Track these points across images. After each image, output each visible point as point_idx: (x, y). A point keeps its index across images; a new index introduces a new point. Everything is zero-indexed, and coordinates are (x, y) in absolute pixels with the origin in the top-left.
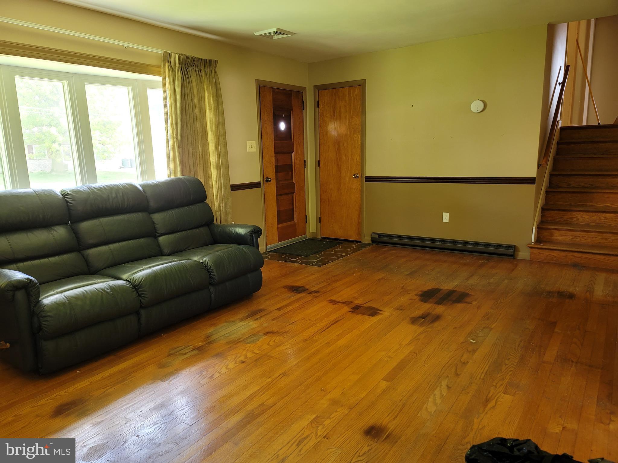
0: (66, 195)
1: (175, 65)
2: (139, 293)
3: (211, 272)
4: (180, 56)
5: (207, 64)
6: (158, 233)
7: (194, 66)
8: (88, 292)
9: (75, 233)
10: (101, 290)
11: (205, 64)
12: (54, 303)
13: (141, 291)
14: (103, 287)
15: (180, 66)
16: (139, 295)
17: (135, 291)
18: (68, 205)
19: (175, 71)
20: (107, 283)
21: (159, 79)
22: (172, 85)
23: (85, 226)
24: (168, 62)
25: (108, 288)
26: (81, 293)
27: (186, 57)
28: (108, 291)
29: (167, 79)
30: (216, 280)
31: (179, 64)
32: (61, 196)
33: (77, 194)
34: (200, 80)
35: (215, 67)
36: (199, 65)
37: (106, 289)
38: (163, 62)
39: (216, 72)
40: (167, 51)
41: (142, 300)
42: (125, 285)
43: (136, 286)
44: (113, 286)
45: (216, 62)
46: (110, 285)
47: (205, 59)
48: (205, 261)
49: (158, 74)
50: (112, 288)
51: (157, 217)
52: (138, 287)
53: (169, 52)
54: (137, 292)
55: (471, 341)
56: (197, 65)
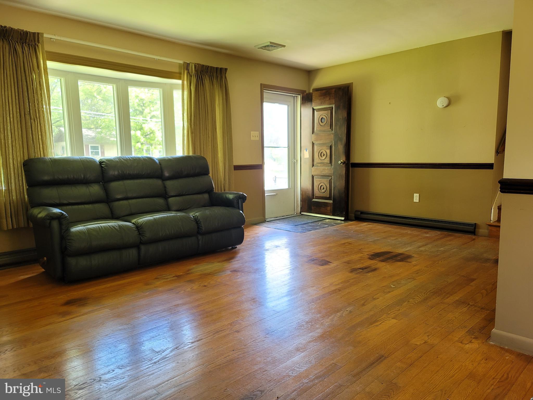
0: (102, 162)
1: (192, 72)
2: (140, 232)
3: (199, 224)
4: (196, 65)
5: (219, 72)
6: (168, 195)
7: (207, 72)
8: (103, 227)
9: (106, 190)
10: (112, 227)
11: (217, 72)
12: (77, 231)
13: (141, 231)
14: (113, 225)
15: (196, 72)
16: (140, 234)
17: (136, 230)
18: (102, 170)
19: (192, 76)
20: (117, 223)
21: (180, 82)
22: (189, 87)
23: (114, 185)
24: (187, 70)
25: (117, 225)
26: (97, 227)
27: (201, 66)
28: (116, 228)
29: (185, 82)
30: (202, 230)
31: (195, 71)
32: (98, 163)
33: (109, 162)
34: (212, 83)
35: (225, 74)
36: (212, 72)
37: (115, 227)
38: (183, 70)
39: (226, 77)
40: (187, 62)
41: (142, 238)
42: (130, 226)
43: (139, 227)
44: (121, 225)
45: (226, 69)
46: (119, 224)
47: (217, 67)
48: (196, 215)
49: (179, 78)
50: (120, 226)
51: (169, 183)
52: (140, 227)
53: (188, 62)
54: (139, 232)
55: (392, 286)
56: (210, 72)
